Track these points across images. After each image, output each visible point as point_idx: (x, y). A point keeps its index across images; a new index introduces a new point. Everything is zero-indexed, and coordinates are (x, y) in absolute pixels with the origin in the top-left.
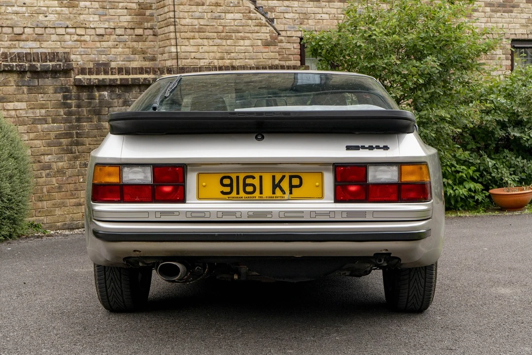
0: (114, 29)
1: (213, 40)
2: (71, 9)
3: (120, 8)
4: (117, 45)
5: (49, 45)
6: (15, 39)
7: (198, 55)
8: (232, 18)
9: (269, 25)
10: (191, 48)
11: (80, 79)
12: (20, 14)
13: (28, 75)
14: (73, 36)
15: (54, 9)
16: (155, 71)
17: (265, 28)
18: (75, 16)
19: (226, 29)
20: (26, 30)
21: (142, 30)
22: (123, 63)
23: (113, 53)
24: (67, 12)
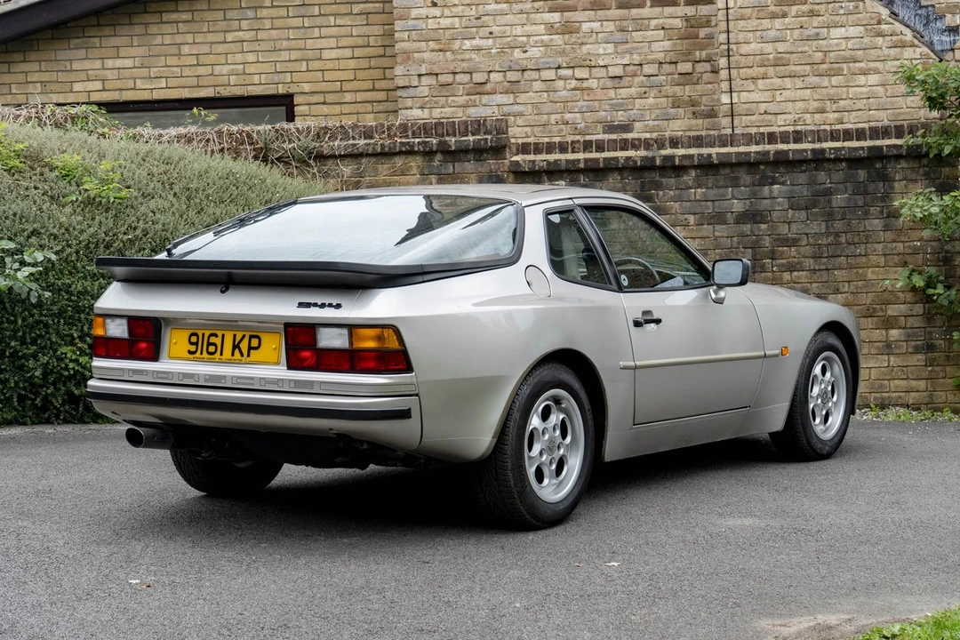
0: (641, 65)
1: (802, 79)
2: (567, 36)
3: (652, 28)
4: (645, 93)
5: (530, 98)
6: (474, 91)
7: (772, 107)
8: (844, 36)
9: (920, 45)
10: (760, 94)
11: (518, 162)
12: (483, 51)
13: (439, 157)
14: (569, 81)
15: (539, 38)
16: (649, 145)
17: (912, 49)
18: (573, 48)
19: (830, 58)
20: (493, 76)
21: (691, 64)
22: (656, 123)
23: (637, 106)
24: (560, 42)
